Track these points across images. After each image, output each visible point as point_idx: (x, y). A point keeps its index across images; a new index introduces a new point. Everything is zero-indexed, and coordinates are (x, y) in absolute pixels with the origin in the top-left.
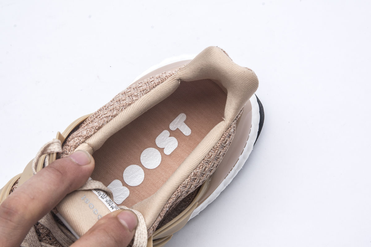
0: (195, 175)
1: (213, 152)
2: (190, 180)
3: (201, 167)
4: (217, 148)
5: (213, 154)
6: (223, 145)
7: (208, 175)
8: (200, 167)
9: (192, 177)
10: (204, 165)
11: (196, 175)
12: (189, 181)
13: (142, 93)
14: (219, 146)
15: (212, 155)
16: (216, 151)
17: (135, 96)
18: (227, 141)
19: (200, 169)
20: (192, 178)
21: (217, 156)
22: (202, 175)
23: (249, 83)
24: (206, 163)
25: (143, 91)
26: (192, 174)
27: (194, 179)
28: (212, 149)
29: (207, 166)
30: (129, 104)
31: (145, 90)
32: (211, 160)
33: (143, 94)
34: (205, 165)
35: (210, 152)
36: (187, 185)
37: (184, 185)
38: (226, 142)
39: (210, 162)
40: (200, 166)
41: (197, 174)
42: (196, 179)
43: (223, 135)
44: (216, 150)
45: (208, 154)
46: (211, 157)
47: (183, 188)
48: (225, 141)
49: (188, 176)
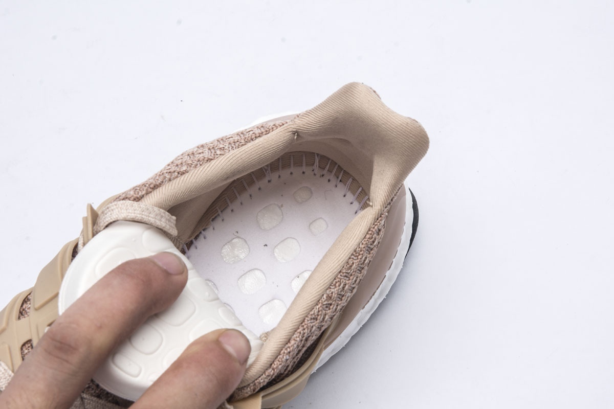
0: (329, 298)
1: (354, 258)
2: (321, 307)
3: (337, 285)
4: (361, 251)
5: (355, 261)
6: (369, 246)
7: (348, 297)
8: (335, 285)
9: (324, 301)
10: (342, 281)
11: (331, 298)
12: (321, 309)
13: (233, 145)
14: (364, 248)
15: (353, 263)
16: (360, 257)
17: (221, 148)
18: (375, 239)
19: (336, 287)
20: (325, 303)
21: (361, 264)
22: (340, 297)
23: (415, 142)
24: (345, 278)
25: (234, 144)
26: (325, 296)
27: (328, 304)
28: (352, 254)
29: (347, 282)
30: (209, 159)
31: (238, 143)
32: (352, 271)
33: (233, 147)
34: (344, 281)
35: (350, 258)
36: (318, 315)
37: (313, 316)
38: (374, 242)
39: (351, 275)
40: (336, 282)
41: (332, 296)
42: (331, 305)
43: (369, 230)
44: (359, 255)
45: (347, 262)
46: (351, 266)
47: (312, 321)
48: (373, 239)
49: (318, 301)
